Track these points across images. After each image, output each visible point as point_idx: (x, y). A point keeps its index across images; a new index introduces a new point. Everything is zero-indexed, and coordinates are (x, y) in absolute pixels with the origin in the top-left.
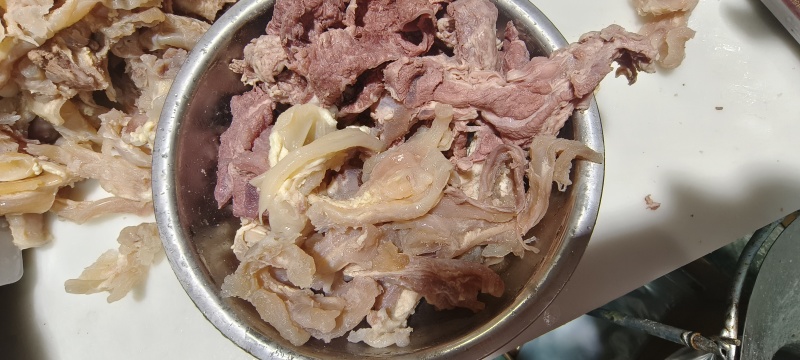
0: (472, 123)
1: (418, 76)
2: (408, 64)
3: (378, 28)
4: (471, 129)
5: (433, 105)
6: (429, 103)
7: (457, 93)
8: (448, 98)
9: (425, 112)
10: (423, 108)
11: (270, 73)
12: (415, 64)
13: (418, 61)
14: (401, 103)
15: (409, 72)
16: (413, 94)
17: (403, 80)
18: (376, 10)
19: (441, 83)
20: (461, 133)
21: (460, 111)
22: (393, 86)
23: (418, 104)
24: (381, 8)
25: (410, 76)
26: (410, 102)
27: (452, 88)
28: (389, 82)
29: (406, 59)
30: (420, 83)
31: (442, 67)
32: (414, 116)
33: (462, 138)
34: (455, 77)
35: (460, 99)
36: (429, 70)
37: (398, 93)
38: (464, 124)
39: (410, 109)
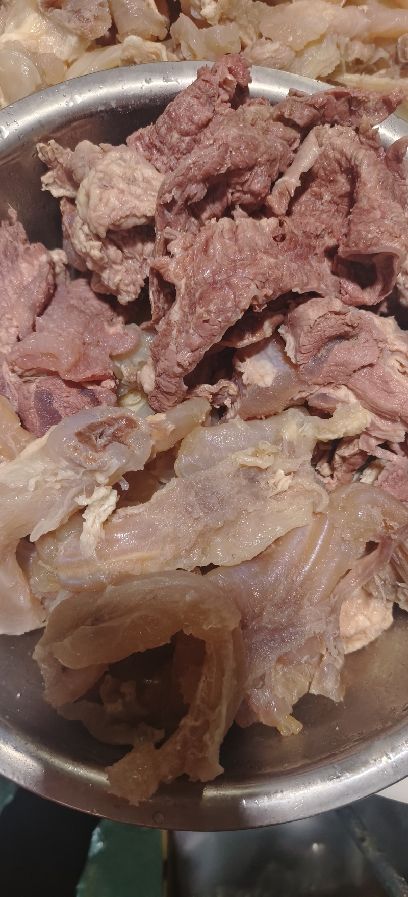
0: (386, 445)
1: (342, 337)
2: (336, 313)
3: (310, 229)
4: (380, 453)
5: (343, 393)
6: (337, 387)
7: (390, 393)
8: (372, 393)
9: (324, 397)
10: (325, 390)
11: (106, 222)
12: (348, 319)
13: (354, 314)
14: (296, 367)
15: (332, 326)
16: (319, 362)
17: (316, 334)
18: (319, 196)
19: (371, 365)
20: (362, 453)
21: (380, 423)
22: (296, 336)
23: (320, 380)
24: (327, 197)
25: (330, 332)
26: (311, 372)
27: (386, 383)
28: (293, 326)
29: (337, 305)
30: (340, 352)
31: (384, 341)
32: (304, 395)
33: (359, 460)
34: (397, 365)
35: (391, 404)
36: (363, 337)
37: (298, 350)
38: (374, 442)
39: (304, 382)
